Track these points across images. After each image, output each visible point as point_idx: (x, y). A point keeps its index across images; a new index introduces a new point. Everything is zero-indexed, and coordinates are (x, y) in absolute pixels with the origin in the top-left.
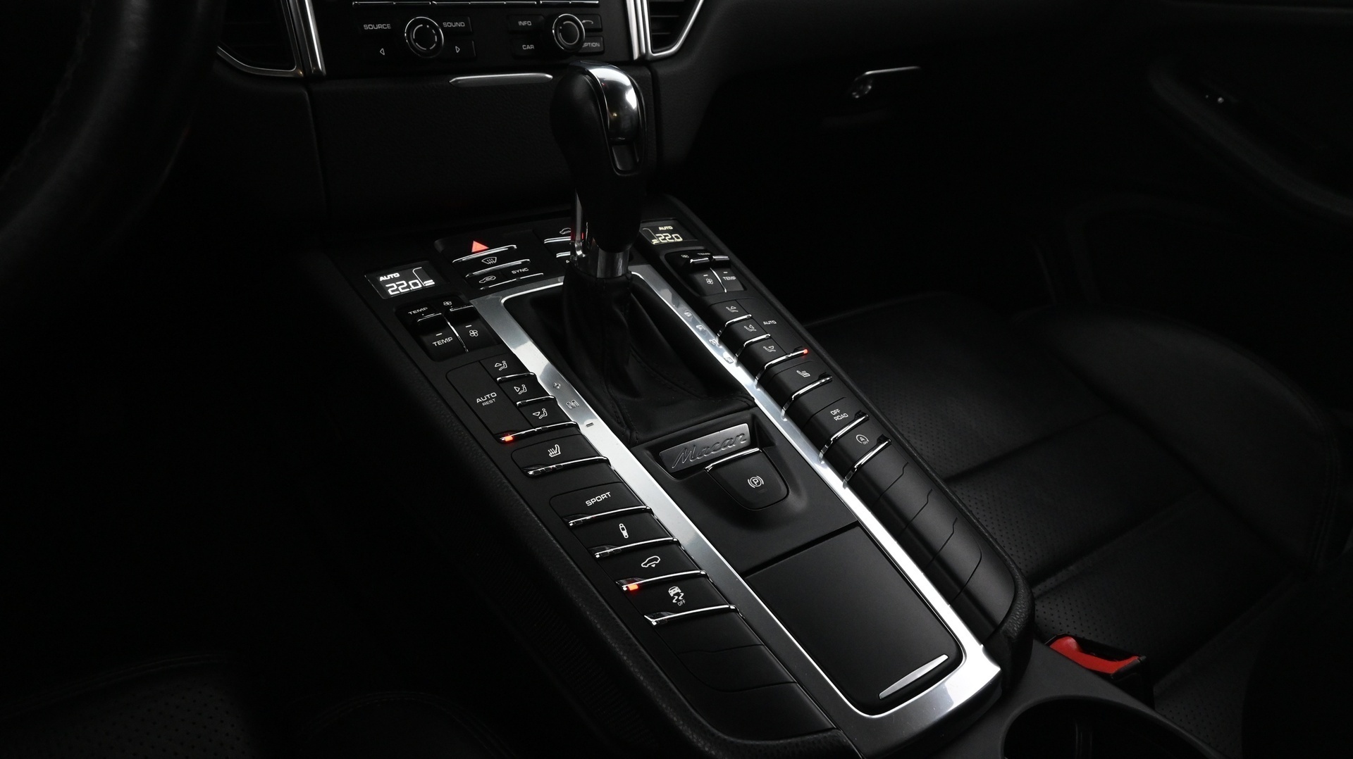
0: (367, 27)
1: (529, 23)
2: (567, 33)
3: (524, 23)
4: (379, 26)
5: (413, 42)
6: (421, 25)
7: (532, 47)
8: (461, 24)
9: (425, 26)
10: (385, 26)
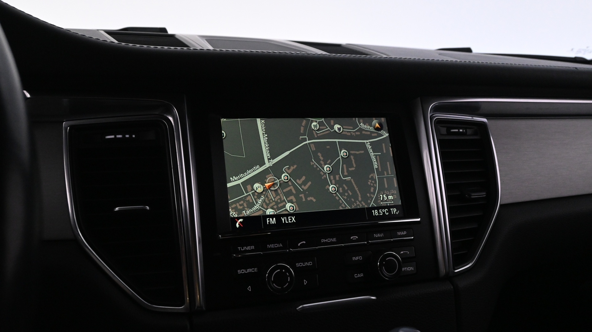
0: (240, 272)
1: (360, 258)
2: (390, 266)
3: (357, 258)
4: (249, 270)
5: (271, 283)
6: (279, 270)
7: (362, 275)
8: (309, 264)
9: (281, 271)
10: (253, 270)
